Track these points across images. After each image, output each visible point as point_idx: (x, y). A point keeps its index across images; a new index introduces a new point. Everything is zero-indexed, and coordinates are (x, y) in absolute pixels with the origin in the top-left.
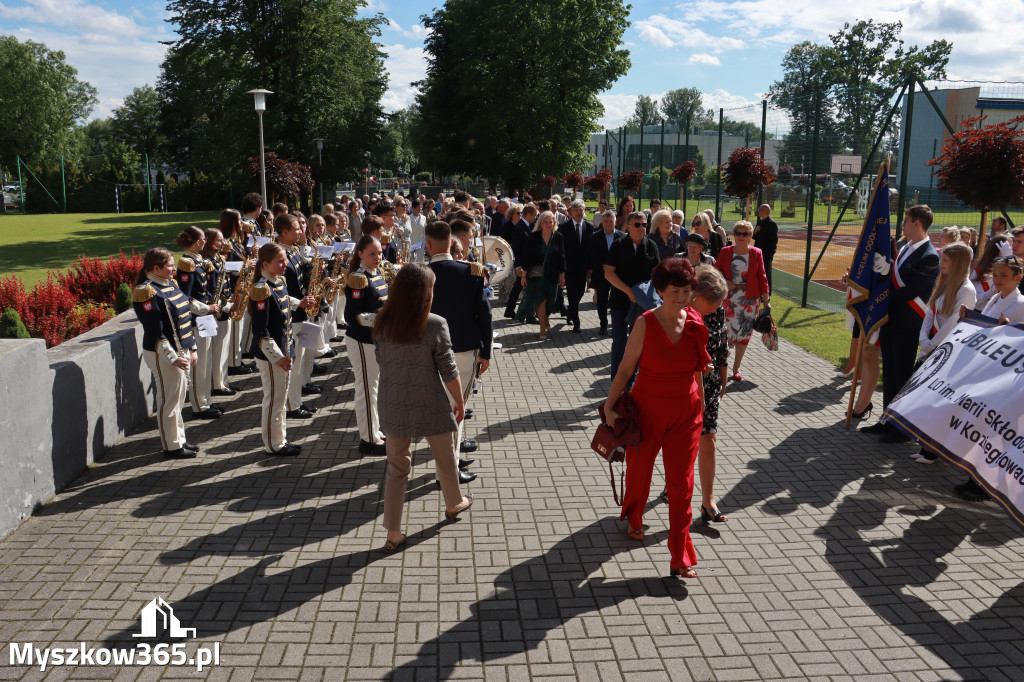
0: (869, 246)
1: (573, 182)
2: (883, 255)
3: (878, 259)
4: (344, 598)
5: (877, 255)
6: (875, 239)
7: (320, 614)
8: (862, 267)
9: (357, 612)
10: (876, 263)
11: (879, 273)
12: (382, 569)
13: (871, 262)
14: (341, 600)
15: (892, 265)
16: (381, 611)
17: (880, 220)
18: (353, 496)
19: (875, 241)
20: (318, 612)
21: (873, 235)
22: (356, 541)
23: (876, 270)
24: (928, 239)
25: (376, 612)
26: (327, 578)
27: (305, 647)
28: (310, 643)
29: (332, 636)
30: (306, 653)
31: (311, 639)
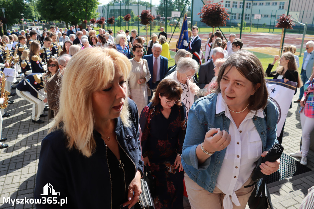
0: (182, 38)
1: (93, 22)
2: (186, 40)
3: (185, 42)
5: (184, 41)
6: (184, 36)
8: (180, 44)
10: (184, 43)
11: (185, 46)
13: (183, 43)
15: (189, 43)
17: (185, 31)
23: (184, 45)
27: (20, 176)
28: (21, 175)
29: (28, 171)
30: (20, 178)
31: (21, 173)
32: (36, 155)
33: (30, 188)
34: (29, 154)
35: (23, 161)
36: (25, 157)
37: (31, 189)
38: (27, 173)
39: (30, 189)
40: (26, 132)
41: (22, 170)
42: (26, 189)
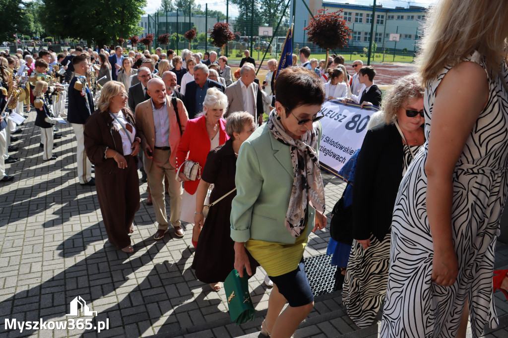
1: (134, 41)
4: (55, 240)
7: (45, 248)
9: (63, 245)
12: (71, 226)
14: (54, 241)
16: (75, 243)
17: (288, 54)
18: (48, 194)
20: (43, 248)
25: (72, 244)
26: (44, 233)
27: (41, 263)
28: (43, 261)
29: (53, 256)
30: (42, 266)
31: (43, 259)
32: (62, 234)
34: (51, 233)
35: (43, 243)
36: (45, 237)
37: (61, 281)
38: (52, 259)
39: (59, 280)
40: (42, 202)
41: (43, 255)
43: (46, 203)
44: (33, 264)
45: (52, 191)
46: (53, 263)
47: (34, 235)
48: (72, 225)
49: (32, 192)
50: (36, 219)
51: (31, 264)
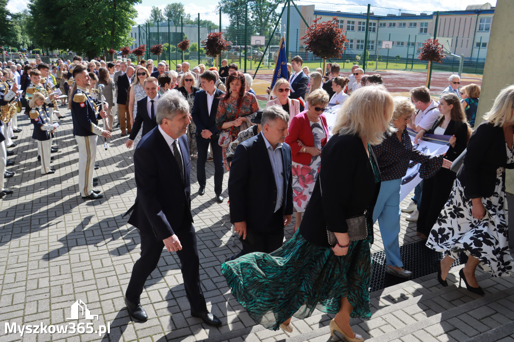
0: (279, 75)
1: (125, 52)
6: (282, 71)
7: (51, 263)
9: (69, 260)
14: (59, 256)
16: (81, 257)
17: (282, 63)
18: (49, 208)
19: (281, 72)
20: (49, 263)
21: (280, 69)
22: (57, 230)
24: (302, 71)
25: (78, 258)
26: (48, 248)
27: (48, 278)
28: (50, 276)
29: (60, 271)
30: (50, 281)
31: (50, 274)
32: (67, 249)
33: (68, 293)
34: (56, 247)
35: (49, 258)
38: (59, 274)
40: (44, 217)
41: (49, 270)
42: (62, 295)
43: (48, 218)
44: (40, 279)
45: (52, 205)
46: (60, 278)
47: (39, 250)
48: (76, 239)
49: (32, 207)
50: (39, 234)
51: (38, 280)
